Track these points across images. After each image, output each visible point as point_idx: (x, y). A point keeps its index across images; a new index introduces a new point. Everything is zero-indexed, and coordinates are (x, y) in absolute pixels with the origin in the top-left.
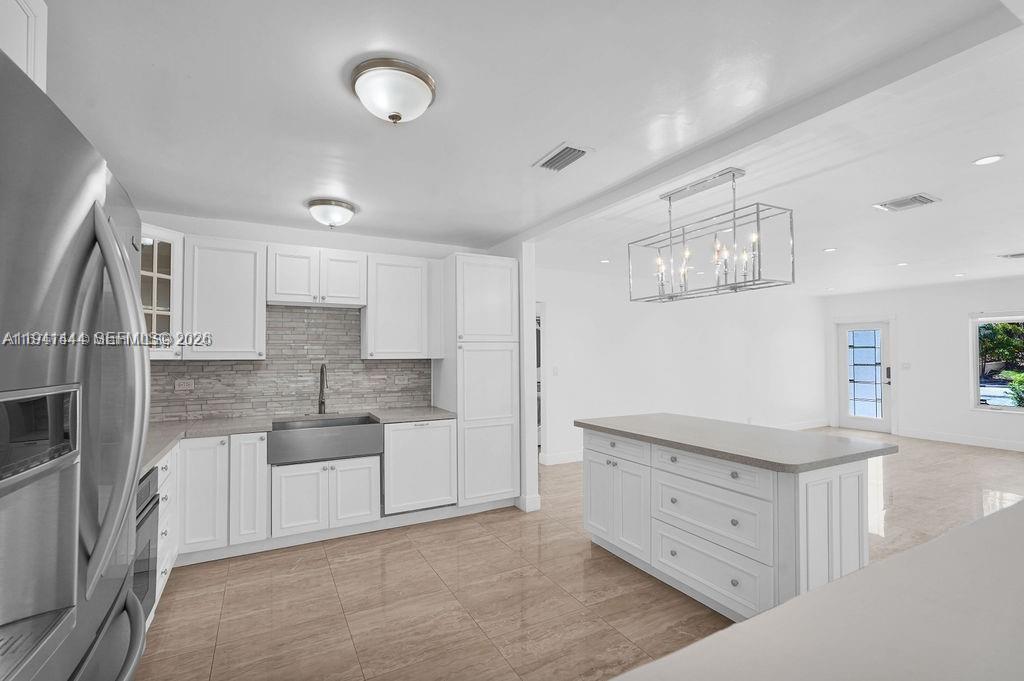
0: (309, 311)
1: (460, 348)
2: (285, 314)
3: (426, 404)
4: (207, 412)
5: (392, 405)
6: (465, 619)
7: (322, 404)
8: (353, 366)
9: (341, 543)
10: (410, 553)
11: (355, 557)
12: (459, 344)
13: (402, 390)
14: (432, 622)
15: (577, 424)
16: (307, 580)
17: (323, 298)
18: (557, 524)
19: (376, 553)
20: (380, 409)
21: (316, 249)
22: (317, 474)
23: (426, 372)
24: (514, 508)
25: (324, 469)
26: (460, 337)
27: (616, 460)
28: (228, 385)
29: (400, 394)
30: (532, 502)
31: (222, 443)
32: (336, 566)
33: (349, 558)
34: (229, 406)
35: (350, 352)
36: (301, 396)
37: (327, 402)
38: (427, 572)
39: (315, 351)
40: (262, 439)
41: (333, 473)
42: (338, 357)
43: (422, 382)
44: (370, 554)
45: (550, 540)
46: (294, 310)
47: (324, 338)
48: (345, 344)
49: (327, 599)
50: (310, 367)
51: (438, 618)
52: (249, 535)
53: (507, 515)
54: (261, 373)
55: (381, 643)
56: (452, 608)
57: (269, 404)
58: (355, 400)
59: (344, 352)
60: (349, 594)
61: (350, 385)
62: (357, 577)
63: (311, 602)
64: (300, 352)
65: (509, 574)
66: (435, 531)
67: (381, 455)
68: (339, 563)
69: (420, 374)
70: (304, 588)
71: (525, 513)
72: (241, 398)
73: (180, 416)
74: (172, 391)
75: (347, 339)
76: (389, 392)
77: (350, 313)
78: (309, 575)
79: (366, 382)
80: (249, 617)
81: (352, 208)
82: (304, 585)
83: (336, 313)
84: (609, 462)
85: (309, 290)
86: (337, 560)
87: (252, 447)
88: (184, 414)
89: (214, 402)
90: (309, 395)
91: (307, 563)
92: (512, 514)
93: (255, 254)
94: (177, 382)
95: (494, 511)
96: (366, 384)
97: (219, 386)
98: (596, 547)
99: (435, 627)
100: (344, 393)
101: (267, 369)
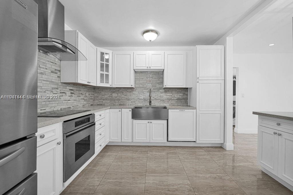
0: (147, 73)
1: (198, 82)
2: (141, 74)
3: (186, 104)
4: (120, 103)
5: (174, 104)
6: (190, 190)
7: (150, 102)
8: (160, 91)
9: (153, 148)
10: (175, 156)
11: (157, 153)
12: (197, 81)
13: (177, 99)
14: (176, 187)
15: (254, 113)
16: (139, 157)
17: (150, 67)
18: (241, 158)
19: (164, 153)
20: (169, 105)
21: (148, 52)
22: (146, 124)
23: (186, 93)
24: (221, 147)
25: (148, 122)
26: (198, 78)
27: (280, 132)
28: (125, 96)
29: (177, 101)
30: (229, 146)
31: (120, 111)
32: (150, 155)
33: (154, 153)
34: (125, 102)
35: (160, 86)
36: (145, 100)
37: (152, 102)
38: (180, 165)
39: (149, 86)
40: (130, 111)
41: (151, 124)
42: (156, 88)
43: (185, 96)
44: (161, 153)
45: (238, 164)
46: (143, 73)
47: (151, 81)
48: (158, 83)
49: (143, 166)
50: (147, 91)
51: (179, 186)
52: (127, 139)
53: (217, 150)
54: (134, 92)
55: (154, 189)
56: (186, 183)
57: (136, 102)
58: (161, 102)
59: (158, 86)
60: (150, 166)
61: (160, 97)
62: (154, 160)
63: (138, 166)
64: (145, 86)
65: (215, 175)
66: (186, 150)
67: (168, 120)
68: (151, 154)
69: (184, 94)
70: (137, 160)
71: (226, 150)
72: (128, 100)
73: (114, 104)
74: (112, 97)
75: (159, 81)
76: (173, 100)
77: (159, 73)
78: (140, 156)
79: (165, 96)
80: (119, 165)
81: (157, 33)
82: (138, 159)
83: (155, 73)
84: (275, 133)
85: (146, 65)
86: (151, 153)
87: (127, 113)
88: (114, 103)
89: (121, 100)
90: (147, 99)
91: (141, 152)
92: (219, 149)
93: (130, 55)
94: (113, 94)
95: (212, 147)
96: (165, 97)
97: (123, 96)
98: (264, 174)
99: (177, 190)
100: (158, 99)
101: (135, 91)
